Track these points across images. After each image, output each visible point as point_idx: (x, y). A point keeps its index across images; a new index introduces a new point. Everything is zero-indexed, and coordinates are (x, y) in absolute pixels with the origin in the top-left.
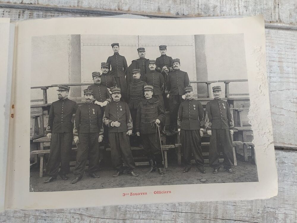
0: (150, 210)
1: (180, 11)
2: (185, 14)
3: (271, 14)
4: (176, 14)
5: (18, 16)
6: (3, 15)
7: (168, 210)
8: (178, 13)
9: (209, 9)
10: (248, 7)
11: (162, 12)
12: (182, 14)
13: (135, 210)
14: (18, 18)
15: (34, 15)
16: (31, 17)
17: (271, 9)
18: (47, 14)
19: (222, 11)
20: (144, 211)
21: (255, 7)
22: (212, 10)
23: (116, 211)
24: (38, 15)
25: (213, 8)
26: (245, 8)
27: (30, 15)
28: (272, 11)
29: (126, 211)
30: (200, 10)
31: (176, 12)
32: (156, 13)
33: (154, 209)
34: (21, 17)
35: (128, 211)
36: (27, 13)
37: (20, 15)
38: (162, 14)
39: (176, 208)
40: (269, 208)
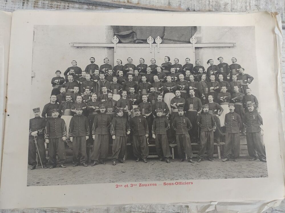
0: (156, 210)
1: (191, 7)
2: (196, 9)
3: (282, 14)
4: (187, 10)
5: (22, 4)
6: (6, 2)
7: (174, 211)
8: (188, 8)
9: (220, 6)
10: (259, 6)
11: (173, 7)
12: (193, 10)
13: (140, 211)
14: (22, 6)
15: (39, 3)
16: (36, 5)
17: (282, 9)
18: (53, 3)
19: (233, 9)
20: (149, 212)
21: (266, 6)
22: (223, 7)
23: (121, 211)
24: (43, 3)
25: (224, 5)
26: (256, 7)
27: (35, 3)
28: (282, 11)
29: (131, 212)
30: (211, 7)
31: (187, 7)
32: (166, 7)
33: (160, 209)
34: (25, 5)
35: (133, 211)
36: (32, 2)
37: (24, 3)
38: (173, 8)
39: (183, 209)
40: (277, 211)
